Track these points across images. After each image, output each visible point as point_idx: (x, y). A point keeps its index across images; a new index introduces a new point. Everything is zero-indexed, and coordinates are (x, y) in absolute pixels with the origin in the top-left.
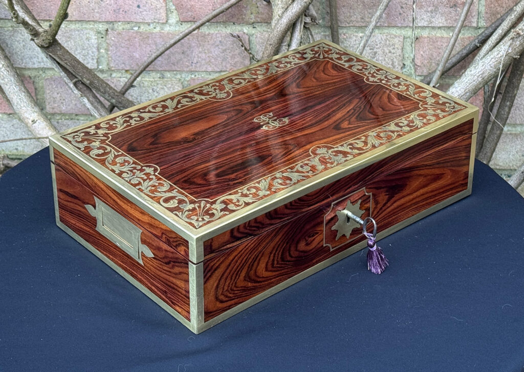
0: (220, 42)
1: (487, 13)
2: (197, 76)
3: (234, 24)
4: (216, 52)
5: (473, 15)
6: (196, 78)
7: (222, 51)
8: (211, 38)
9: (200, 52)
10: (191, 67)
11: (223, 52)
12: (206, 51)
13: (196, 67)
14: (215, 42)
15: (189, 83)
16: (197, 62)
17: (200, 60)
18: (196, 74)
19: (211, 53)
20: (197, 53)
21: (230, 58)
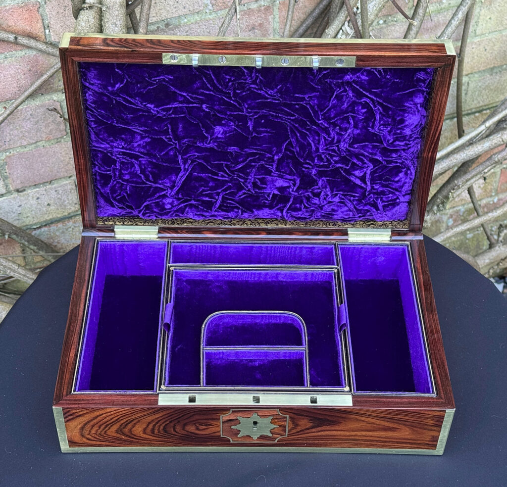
0: (31, 115)
1: (281, 28)
2: (12, 153)
3: (42, 94)
4: (28, 125)
5: (269, 33)
6: (11, 154)
7: (34, 123)
8: (21, 113)
9: (12, 130)
10: (4, 146)
11: (36, 124)
12: (18, 127)
13: (10, 144)
14: (26, 116)
15: (5, 161)
16: (10, 140)
17: (12, 137)
18: (11, 151)
19: (23, 128)
20: (8, 132)
21: (44, 128)
